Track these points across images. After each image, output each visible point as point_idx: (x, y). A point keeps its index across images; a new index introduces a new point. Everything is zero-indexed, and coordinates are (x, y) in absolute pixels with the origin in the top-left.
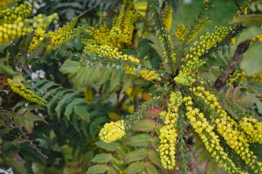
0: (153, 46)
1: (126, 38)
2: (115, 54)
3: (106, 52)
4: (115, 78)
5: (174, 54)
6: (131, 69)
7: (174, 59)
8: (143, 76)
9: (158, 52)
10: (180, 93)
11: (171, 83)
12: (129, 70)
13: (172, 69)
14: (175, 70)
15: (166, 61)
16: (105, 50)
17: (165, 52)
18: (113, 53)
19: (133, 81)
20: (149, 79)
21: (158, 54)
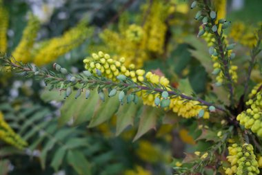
0: (195, 54)
1: (155, 44)
2: (119, 69)
3: (98, 66)
4: (125, 111)
5: (234, 67)
6: (151, 97)
7: (234, 77)
8: (175, 110)
9: (204, 64)
10: (250, 148)
11: (230, 124)
12: (147, 98)
13: (232, 95)
14: (237, 98)
15: (219, 80)
16: (97, 61)
17: (216, 65)
18: (113, 68)
19: (158, 117)
20: (187, 116)
21: (203, 68)
